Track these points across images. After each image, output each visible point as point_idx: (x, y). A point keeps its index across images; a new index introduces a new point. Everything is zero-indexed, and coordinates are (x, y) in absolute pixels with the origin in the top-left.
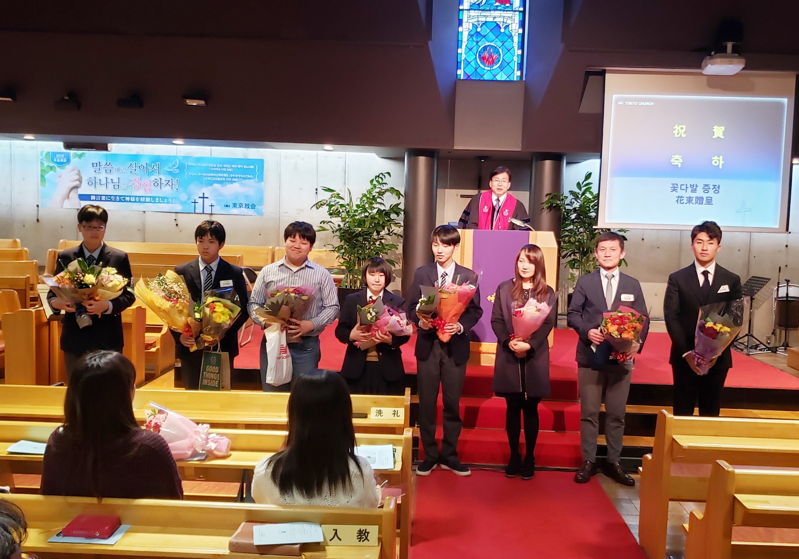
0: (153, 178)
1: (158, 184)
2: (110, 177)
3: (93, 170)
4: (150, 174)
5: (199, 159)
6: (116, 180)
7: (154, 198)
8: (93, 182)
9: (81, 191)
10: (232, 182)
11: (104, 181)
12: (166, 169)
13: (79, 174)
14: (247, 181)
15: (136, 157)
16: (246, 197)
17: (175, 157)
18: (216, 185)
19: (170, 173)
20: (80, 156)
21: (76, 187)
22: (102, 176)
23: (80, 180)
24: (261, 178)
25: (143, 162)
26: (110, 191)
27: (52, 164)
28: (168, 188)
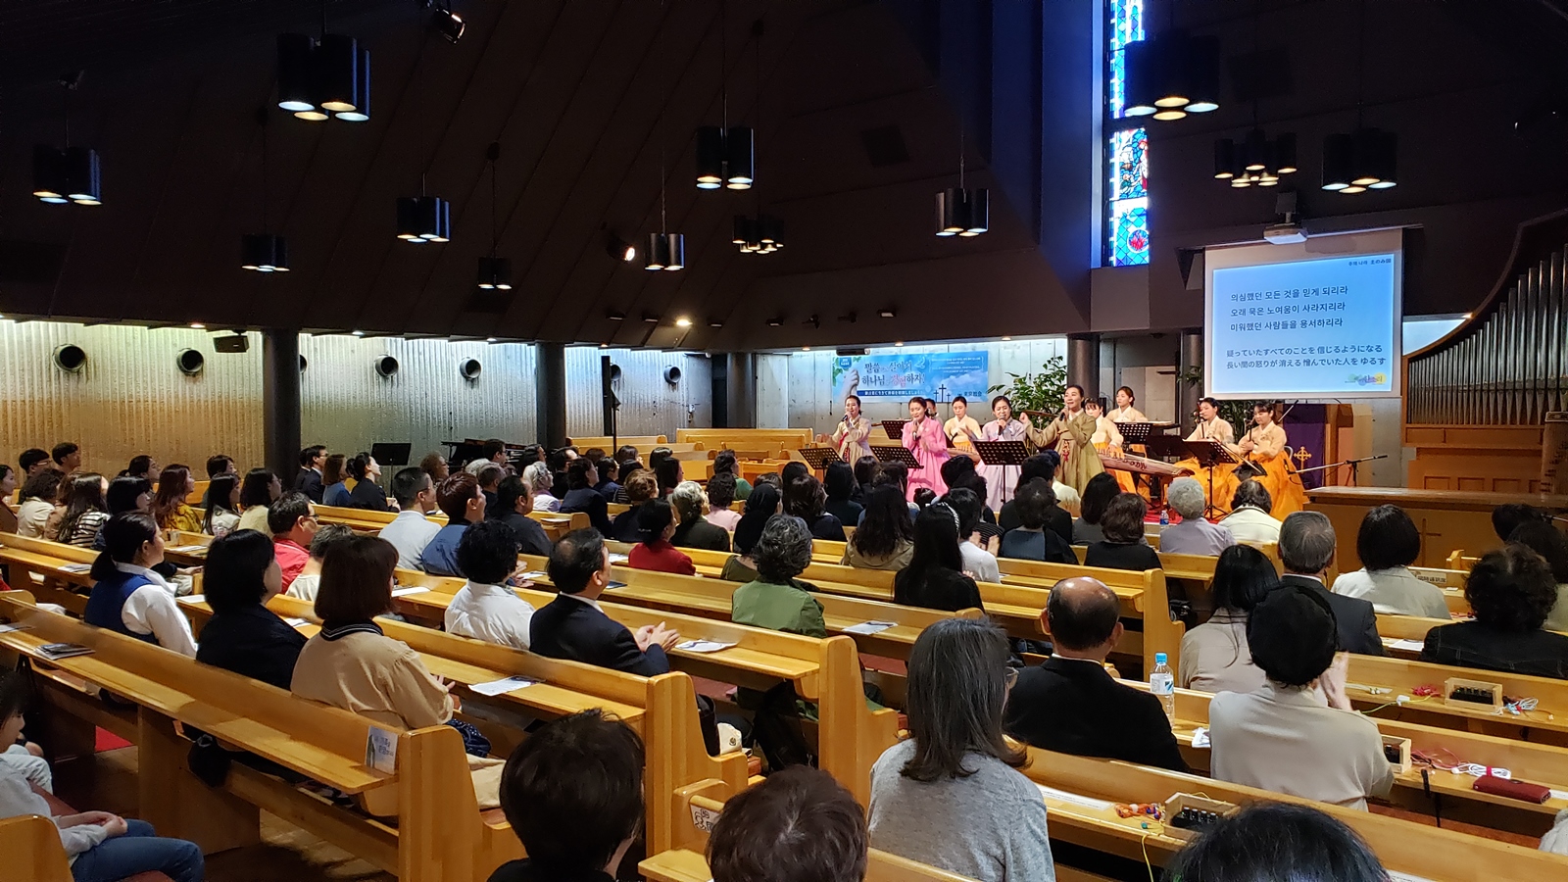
0: (907, 374)
1: (911, 379)
2: (878, 375)
3: (866, 370)
4: (905, 371)
5: (939, 355)
6: (881, 378)
7: (908, 391)
8: (867, 380)
9: (859, 388)
10: (963, 373)
11: (873, 380)
12: (916, 365)
13: (857, 374)
14: (976, 372)
15: (895, 357)
16: (975, 385)
17: (922, 355)
18: (952, 377)
19: (919, 369)
20: (858, 359)
21: (856, 385)
22: (872, 375)
23: (858, 379)
24: (986, 369)
25: (901, 360)
26: (878, 387)
27: (840, 368)
28: (918, 382)
